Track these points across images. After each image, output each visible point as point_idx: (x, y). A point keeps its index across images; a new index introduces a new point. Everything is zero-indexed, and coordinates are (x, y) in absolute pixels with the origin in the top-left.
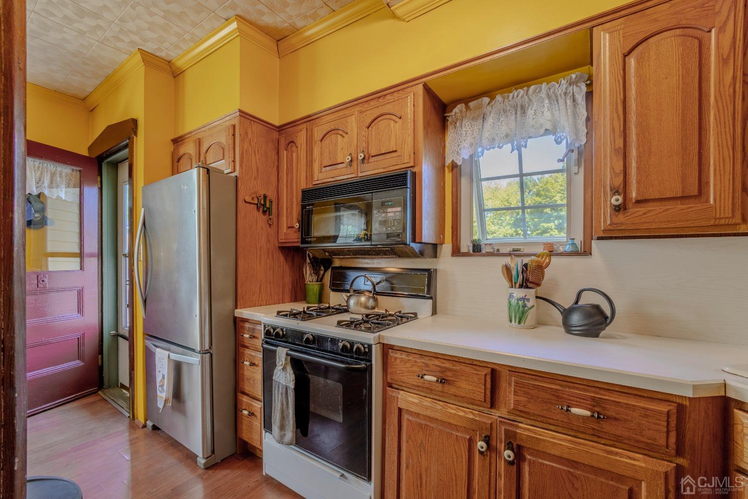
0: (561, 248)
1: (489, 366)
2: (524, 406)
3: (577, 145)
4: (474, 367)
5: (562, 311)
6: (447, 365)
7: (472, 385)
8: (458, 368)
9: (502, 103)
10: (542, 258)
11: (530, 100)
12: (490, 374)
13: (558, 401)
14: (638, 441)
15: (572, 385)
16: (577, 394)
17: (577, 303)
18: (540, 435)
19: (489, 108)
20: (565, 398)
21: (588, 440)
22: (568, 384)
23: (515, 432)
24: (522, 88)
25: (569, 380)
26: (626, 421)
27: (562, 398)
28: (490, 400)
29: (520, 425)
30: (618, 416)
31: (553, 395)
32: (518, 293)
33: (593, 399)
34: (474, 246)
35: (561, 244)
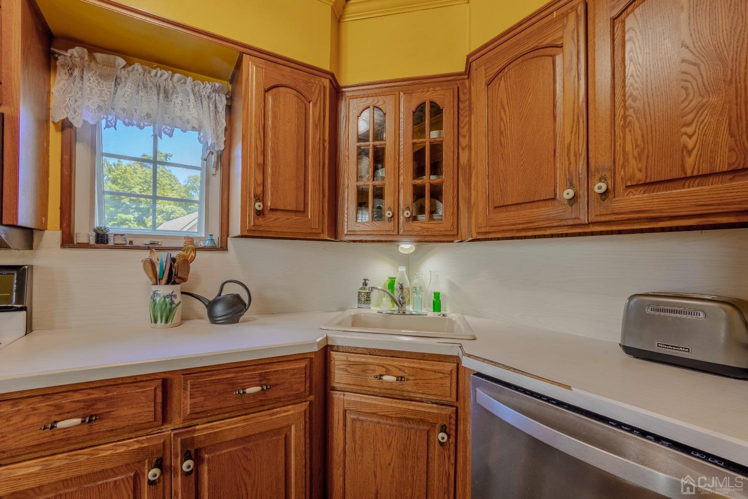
0: (202, 244)
1: (157, 377)
2: (201, 406)
3: (216, 149)
4: (140, 384)
5: (207, 303)
6: (97, 394)
7: (137, 408)
8: (115, 393)
9: (142, 74)
10: (187, 252)
11: (174, 87)
12: (161, 386)
13: (233, 388)
14: (289, 396)
15: (243, 369)
16: (249, 375)
17: (220, 295)
18: (218, 428)
19: (124, 73)
20: (239, 383)
21: (256, 412)
22: (241, 369)
23: (193, 438)
24: (167, 70)
25: (240, 365)
26: (283, 383)
27: (237, 383)
28: (161, 416)
29: (197, 427)
30: (277, 382)
31: (229, 384)
32: (164, 290)
33: (260, 375)
34: (98, 235)
35: (200, 239)
